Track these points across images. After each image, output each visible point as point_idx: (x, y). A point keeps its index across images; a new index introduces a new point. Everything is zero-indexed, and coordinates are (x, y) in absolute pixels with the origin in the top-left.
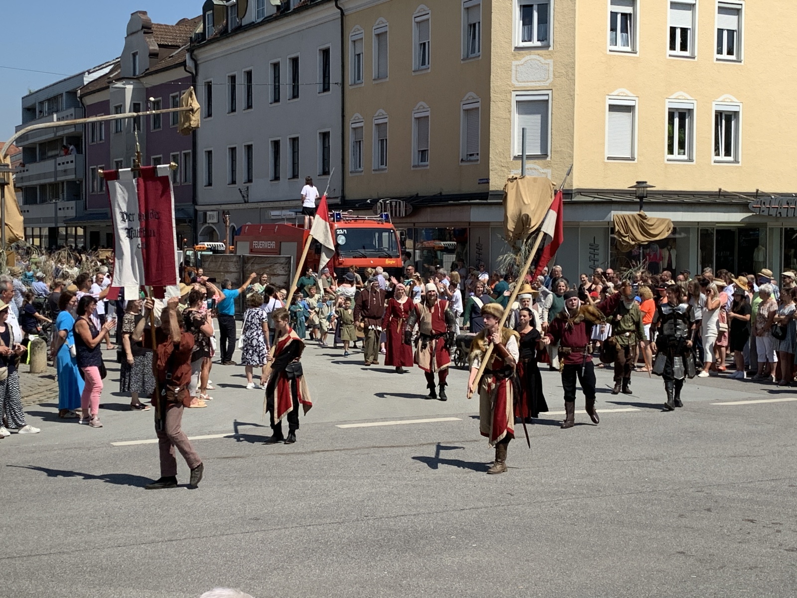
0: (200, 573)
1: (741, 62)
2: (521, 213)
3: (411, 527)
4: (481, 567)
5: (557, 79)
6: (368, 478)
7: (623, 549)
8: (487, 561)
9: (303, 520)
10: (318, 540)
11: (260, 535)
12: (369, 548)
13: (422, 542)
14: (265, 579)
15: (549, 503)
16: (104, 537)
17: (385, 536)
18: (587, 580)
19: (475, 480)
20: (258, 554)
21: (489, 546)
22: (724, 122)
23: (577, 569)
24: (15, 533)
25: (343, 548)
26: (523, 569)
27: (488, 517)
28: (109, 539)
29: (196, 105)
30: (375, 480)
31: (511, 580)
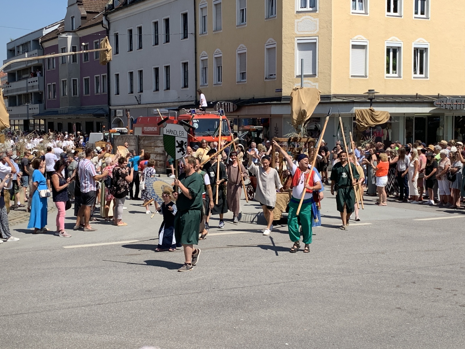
0: (117, 323)
1: (429, 19)
2: (301, 109)
3: (240, 295)
4: (282, 318)
5: (321, 30)
6: (214, 266)
7: (365, 307)
8: (285, 314)
9: (177, 291)
10: (186, 303)
11: (153, 299)
12: (216, 308)
13: (247, 303)
14: (155, 326)
15: (320, 279)
16: (60, 303)
17: (225, 300)
18: (344, 325)
19: (277, 266)
20: (151, 312)
21: (286, 306)
22: (419, 54)
23: (338, 319)
24: (8, 301)
25: (200, 307)
26: (306, 319)
27: (285, 288)
28: (63, 304)
29: (109, 47)
30: (218, 267)
31: (300, 325)
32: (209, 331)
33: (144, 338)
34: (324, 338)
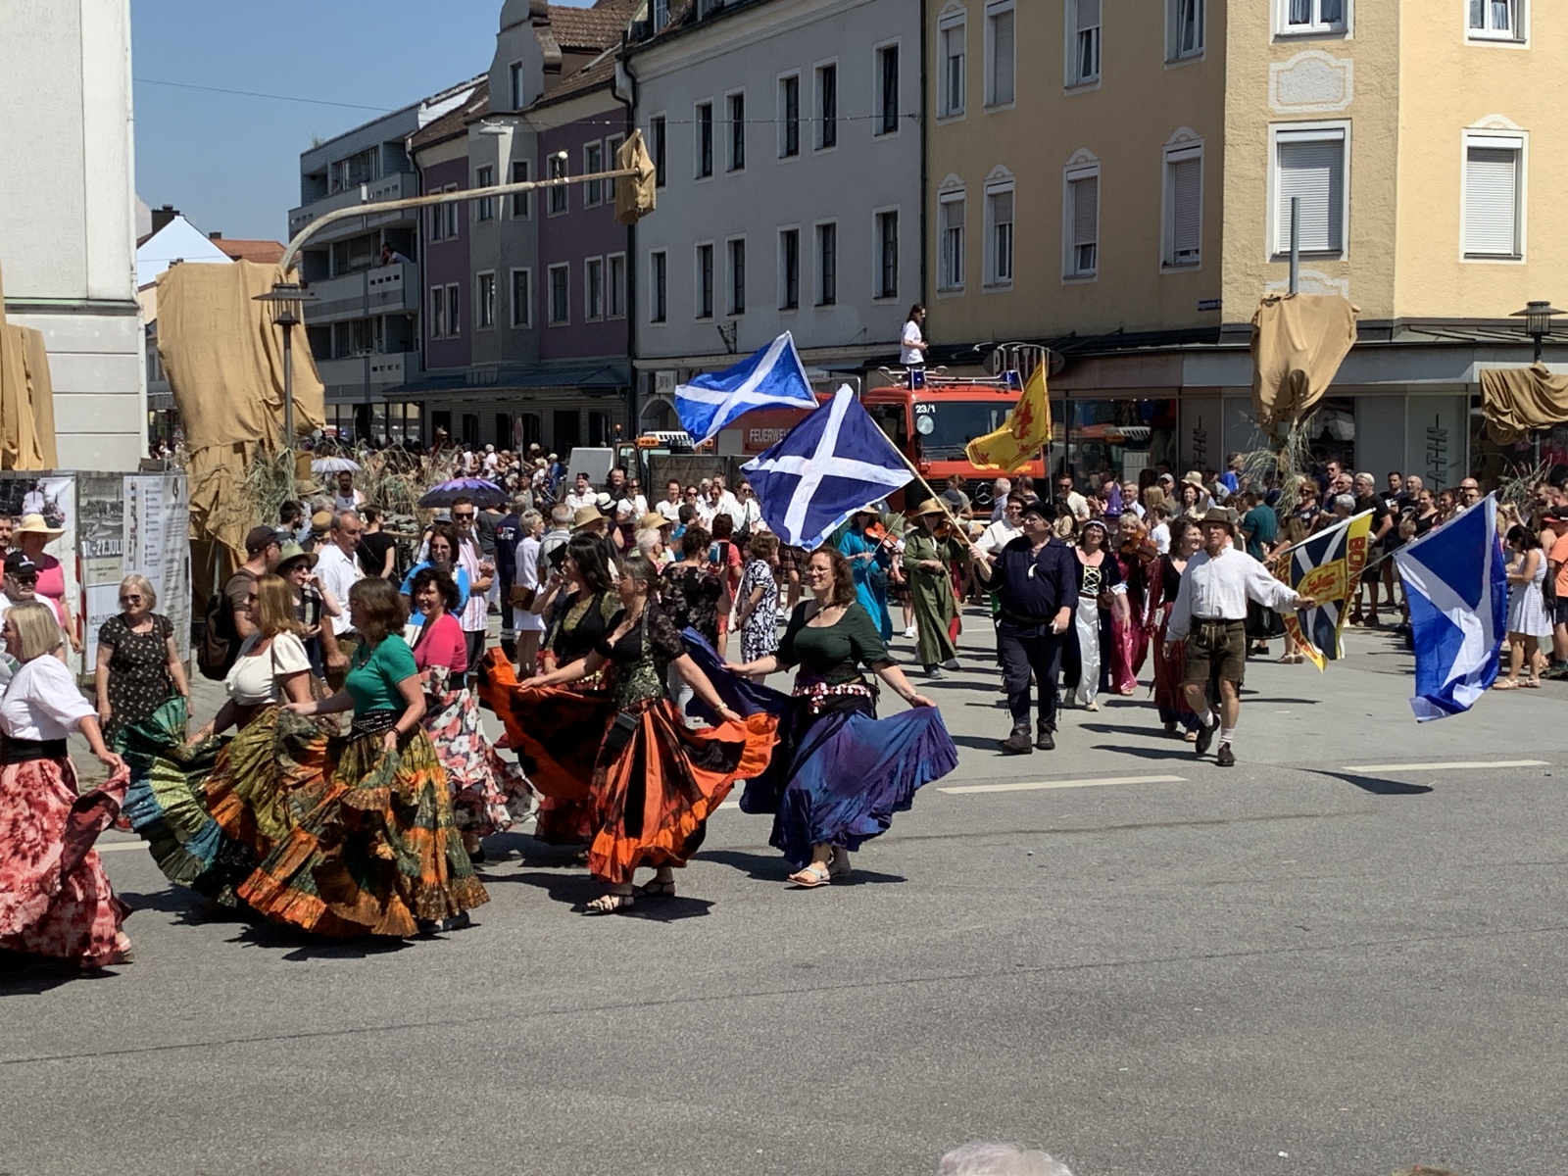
0: (712, 1065)
2: (1288, 367)
3: (1111, 989)
4: (1259, 1069)
5: (1362, 97)
6: (1013, 891)
7: (1543, 1040)
8: (1271, 1057)
9: (897, 969)
10: (931, 1009)
11: (821, 995)
12: (1033, 1029)
13: (1137, 1017)
14: (837, 1081)
15: (1383, 946)
16: (525, 995)
17: (1062, 1005)
18: (1475, 1098)
19: (1229, 899)
20: (818, 1033)
21: (1271, 1029)
23: (1453, 1078)
24: (358, 984)
25: (981, 1025)
26: (1344, 1075)
27: (1263, 974)
28: (535, 999)
29: (647, 165)
30: (1029, 896)
31: (1323, 1095)
32: (1017, 1102)
33: (806, 1117)
34: (1408, 1139)
